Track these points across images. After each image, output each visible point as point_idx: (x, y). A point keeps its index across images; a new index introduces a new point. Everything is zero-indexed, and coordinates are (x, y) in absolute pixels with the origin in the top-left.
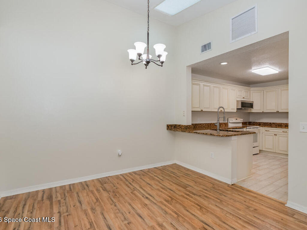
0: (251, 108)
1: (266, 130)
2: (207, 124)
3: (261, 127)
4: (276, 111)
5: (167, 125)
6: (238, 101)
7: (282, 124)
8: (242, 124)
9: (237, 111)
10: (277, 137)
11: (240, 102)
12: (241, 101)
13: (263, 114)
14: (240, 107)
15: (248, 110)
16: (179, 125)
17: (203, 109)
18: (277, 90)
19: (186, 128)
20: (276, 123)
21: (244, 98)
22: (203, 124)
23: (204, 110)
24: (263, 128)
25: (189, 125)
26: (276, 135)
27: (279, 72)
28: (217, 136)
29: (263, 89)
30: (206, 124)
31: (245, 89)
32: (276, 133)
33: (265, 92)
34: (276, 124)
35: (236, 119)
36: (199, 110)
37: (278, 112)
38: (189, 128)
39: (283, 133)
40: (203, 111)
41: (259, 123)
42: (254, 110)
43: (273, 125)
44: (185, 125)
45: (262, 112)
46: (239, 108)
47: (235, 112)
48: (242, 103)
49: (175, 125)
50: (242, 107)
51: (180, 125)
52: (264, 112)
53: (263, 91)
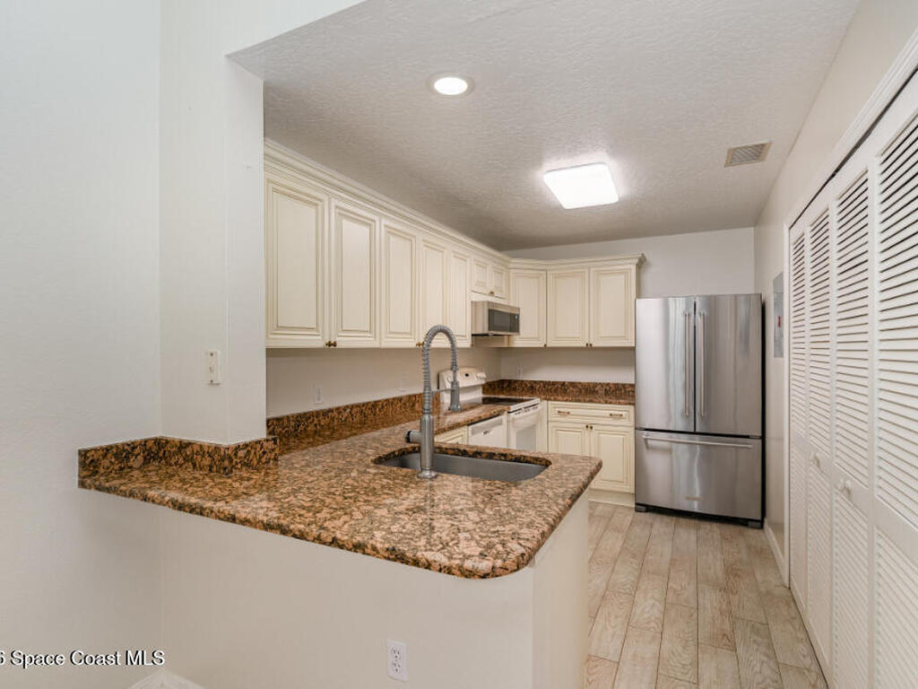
0: (511, 331)
1: (561, 410)
2: (358, 406)
3: (545, 402)
4: (585, 345)
5: (83, 454)
6: (474, 304)
7: (596, 385)
8: (484, 393)
9: (472, 345)
10: (594, 433)
11: (483, 305)
12: (488, 303)
13: (546, 354)
14: (482, 328)
15: (503, 340)
16: (183, 446)
17: (338, 339)
18: (587, 271)
19: (226, 463)
20: (580, 383)
21: (492, 293)
22: (338, 409)
23: (343, 342)
24: (550, 402)
25: (246, 445)
26: (591, 428)
27: (620, 198)
28: (449, 571)
29: (546, 267)
30: (352, 407)
31: (495, 262)
32: (590, 421)
33: (550, 278)
34: (580, 386)
35: (467, 375)
36: (317, 342)
37: (589, 347)
38: (248, 465)
39: (610, 421)
40: (338, 346)
41: (529, 385)
42: (518, 341)
43: (571, 388)
44: (217, 448)
45: (542, 346)
46: (477, 333)
47: (467, 349)
48: (490, 311)
49: (157, 441)
50: (489, 329)
51: (189, 444)
52: (548, 346)
53: (544, 273)
